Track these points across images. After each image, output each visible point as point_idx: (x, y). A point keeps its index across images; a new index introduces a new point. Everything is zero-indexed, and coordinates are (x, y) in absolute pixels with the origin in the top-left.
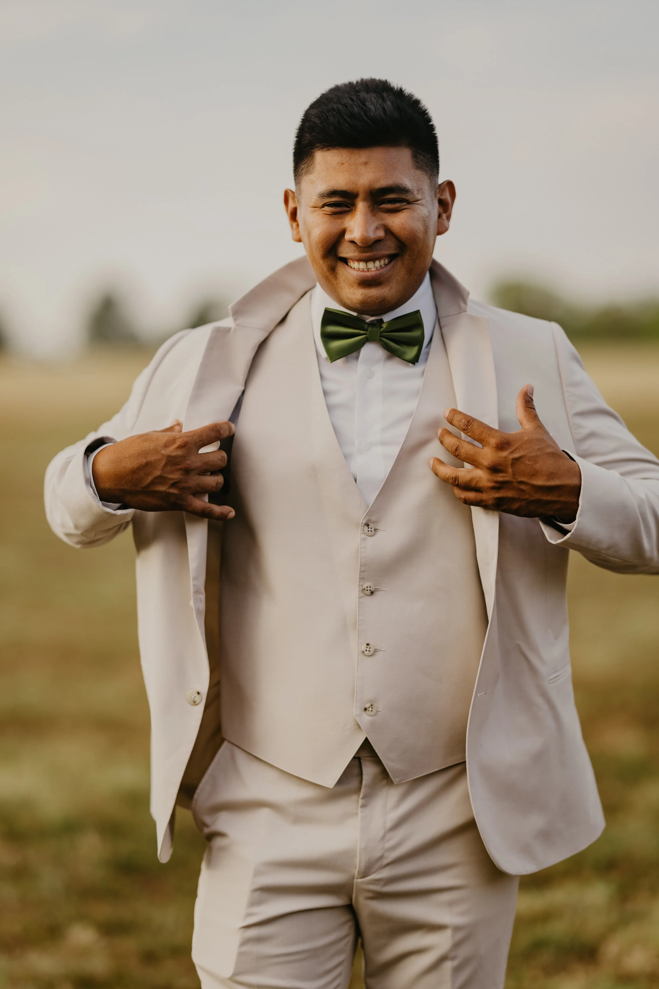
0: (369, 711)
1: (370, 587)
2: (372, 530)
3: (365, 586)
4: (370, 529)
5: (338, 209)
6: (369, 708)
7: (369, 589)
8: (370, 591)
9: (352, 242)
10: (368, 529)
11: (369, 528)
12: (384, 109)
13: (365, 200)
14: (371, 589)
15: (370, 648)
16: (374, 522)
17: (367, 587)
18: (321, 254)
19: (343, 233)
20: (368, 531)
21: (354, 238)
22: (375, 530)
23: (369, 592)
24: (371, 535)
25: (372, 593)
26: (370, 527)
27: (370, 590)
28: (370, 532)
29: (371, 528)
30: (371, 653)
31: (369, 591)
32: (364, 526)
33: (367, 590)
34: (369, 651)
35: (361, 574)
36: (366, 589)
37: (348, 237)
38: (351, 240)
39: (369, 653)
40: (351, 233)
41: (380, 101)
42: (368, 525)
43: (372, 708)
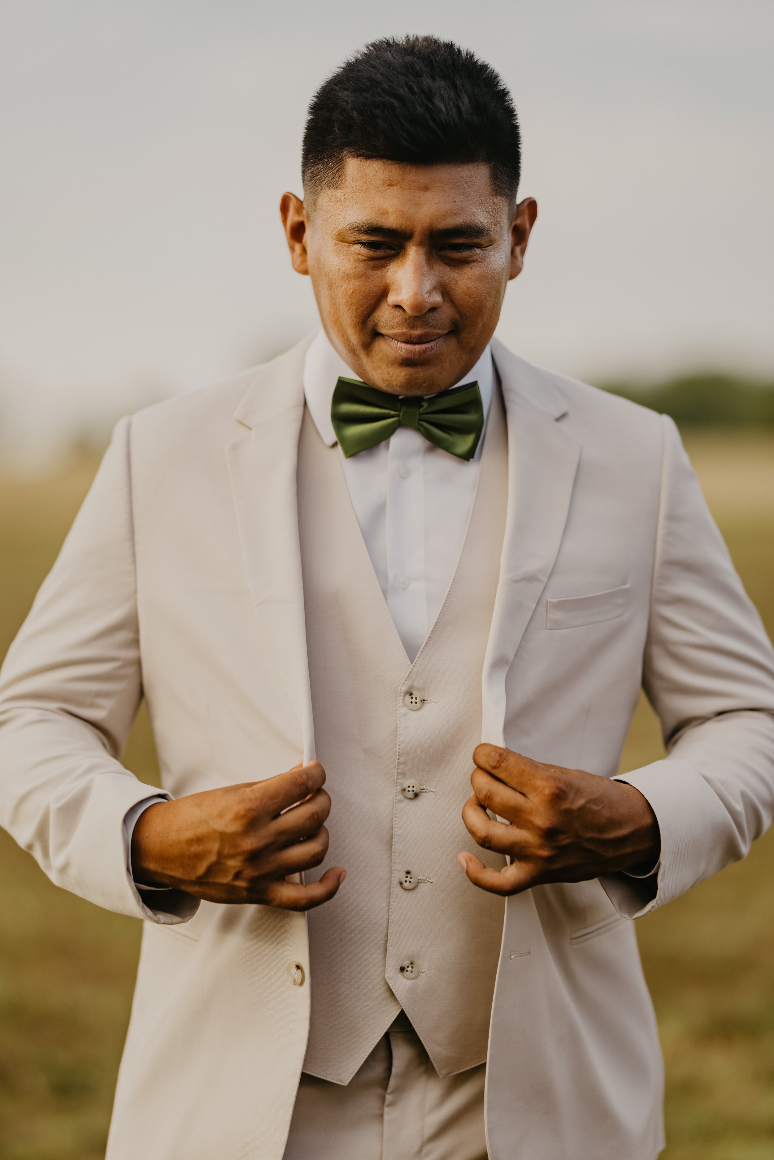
0: (407, 971)
1: (413, 787)
2: (417, 701)
3: (405, 786)
4: (414, 700)
5: (379, 253)
6: (408, 967)
7: (411, 789)
8: (413, 793)
9: (398, 307)
10: (411, 700)
11: (412, 698)
12: (458, 108)
13: (420, 244)
14: (414, 789)
15: (411, 878)
16: (419, 690)
17: (409, 787)
18: (353, 321)
19: (383, 294)
20: (412, 702)
21: (401, 301)
22: (421, 701)
23: (411, 795)
24: (416, 708)
25: (416, 795)
26: (414, 697)
27: (413, 791)
28: (414, 703)
29: (416, 698)
30: (412, 886)
31: (411, 792)
32: (406, 696)
33: (409, 791)
34: (411, 883)
35: (401, 766)
36: (407, 789)
37: (392, 299)
38: (396, 304)
39: (409, 885)
40: (397, 293)
41: (452, 93)
42: (411, 694)
43: (412, 968)
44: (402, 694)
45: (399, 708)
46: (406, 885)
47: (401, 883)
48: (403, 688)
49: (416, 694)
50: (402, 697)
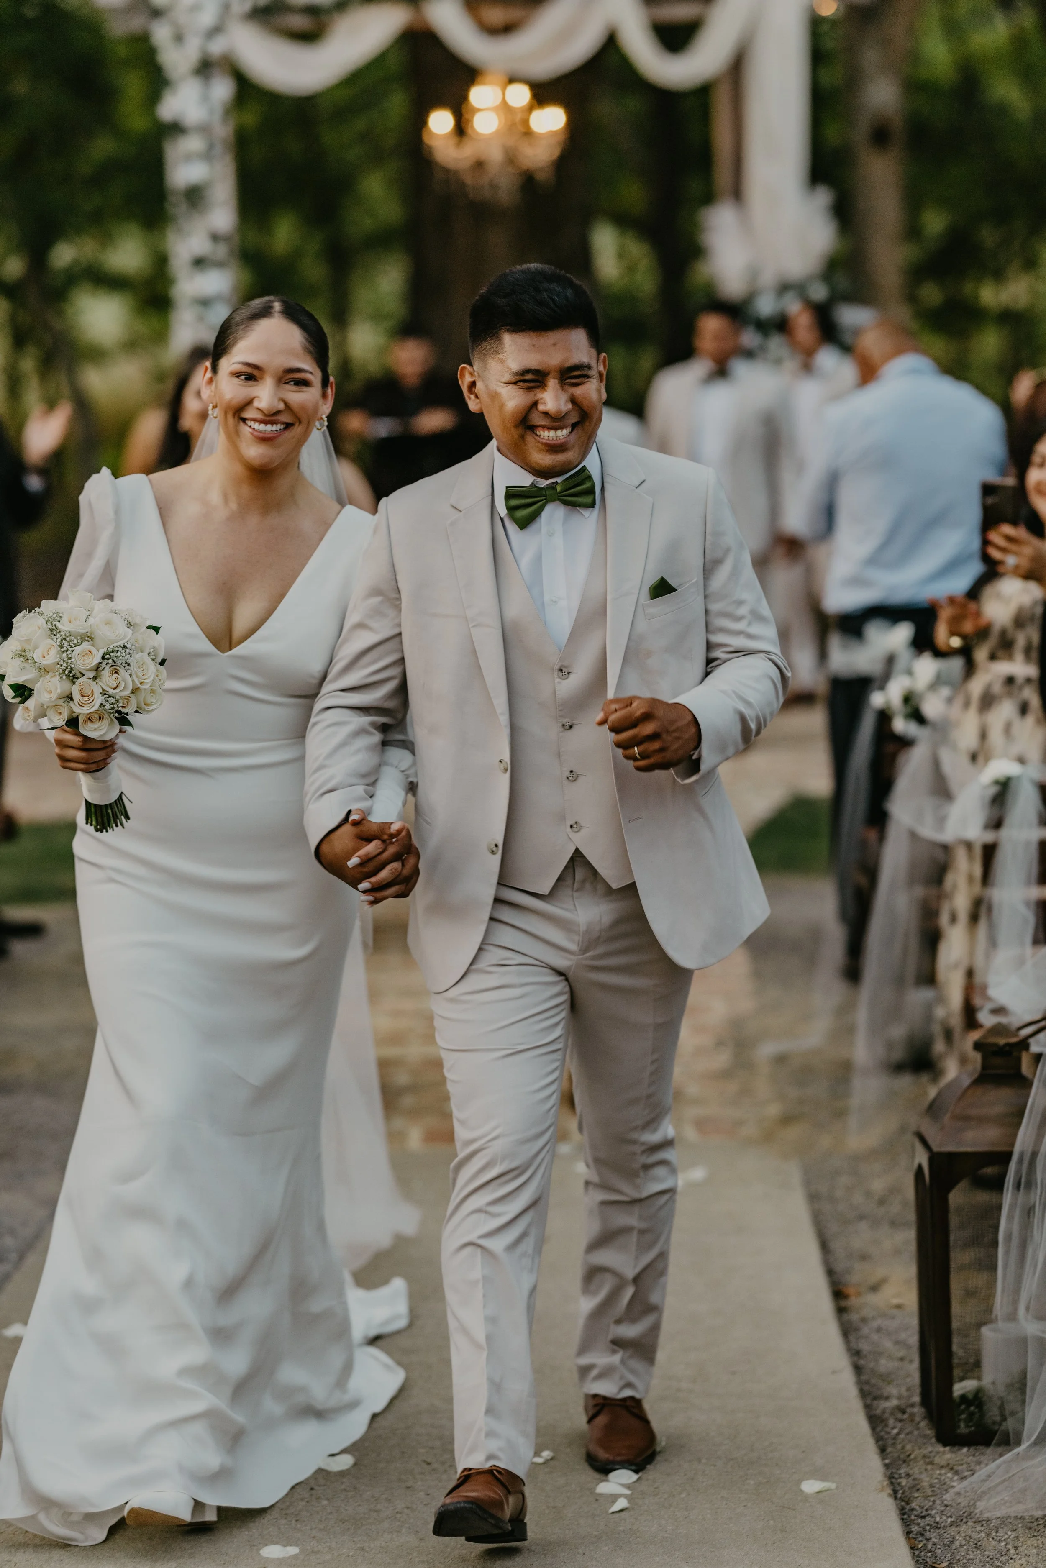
44: (557, 671)
45: (555, 679)
46: (570, 778)
47: (568, 778)
48: (557, 667)
49: (564, 670)
50: (556, 673)
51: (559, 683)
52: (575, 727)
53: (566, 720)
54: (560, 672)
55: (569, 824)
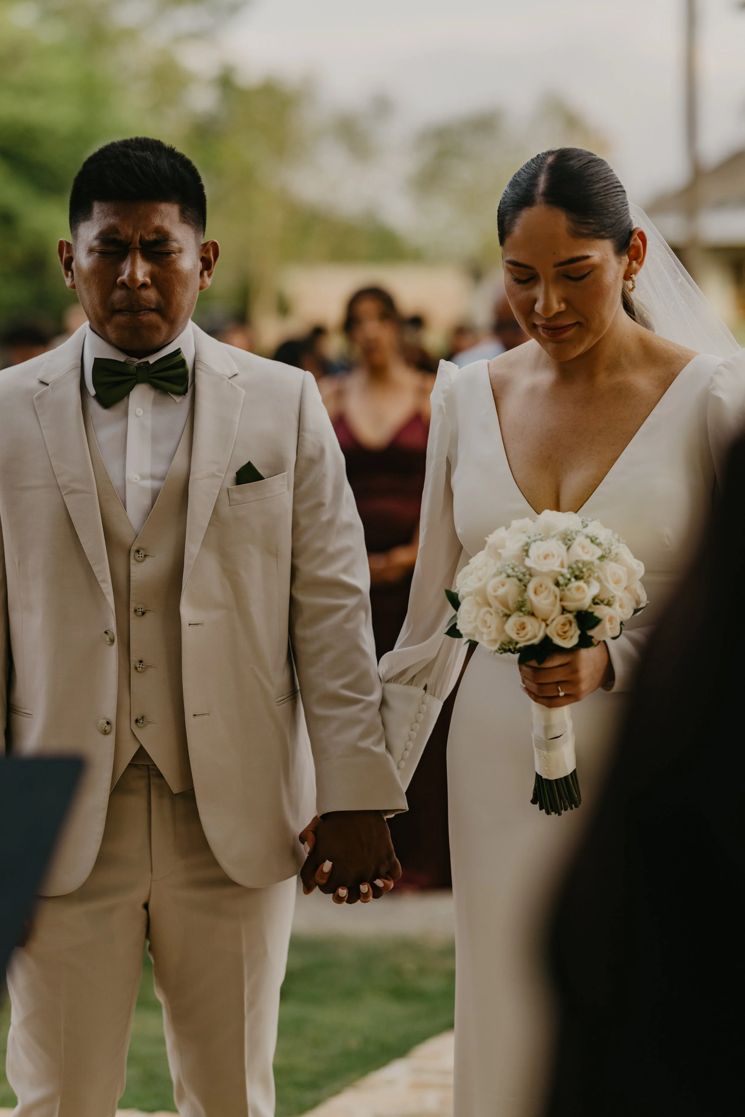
0: (140, 722)
1: (141, 609)
2: (142, 556)
3: (136, 608)
4: (140, 555)
6: (140, 720)
7: (140, 610)
10: (139, 555)
14: (142, 610)
15: (142, 665)
16: (143, 549)
17: (139, 609)
20: (139, 557)
22: (145, 556)
24: (141, 560)
25: (143, 613)
26: (140, 553)
27: (142, 611)
28: (140, 557)
29: (142, 554)
30: (142, 671)
31: (140, 612)
32: (135, 553)
33: (139, 611)
34: (142, 668)
35: (133, 596)
39: (141, 670)
42: (138, 551)
43: (143, 720)
44: (134, 552)
45: (131, 560)
46: (140, 669)
47: (136, 668)
48: (134, 548)
49: (141, 552)
50: (133, 554)
51: (133, 564)
52: (148, 615)
53: (140, 606)
54: (136, 553)
55: (134, 719)
